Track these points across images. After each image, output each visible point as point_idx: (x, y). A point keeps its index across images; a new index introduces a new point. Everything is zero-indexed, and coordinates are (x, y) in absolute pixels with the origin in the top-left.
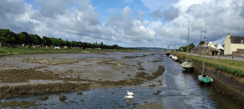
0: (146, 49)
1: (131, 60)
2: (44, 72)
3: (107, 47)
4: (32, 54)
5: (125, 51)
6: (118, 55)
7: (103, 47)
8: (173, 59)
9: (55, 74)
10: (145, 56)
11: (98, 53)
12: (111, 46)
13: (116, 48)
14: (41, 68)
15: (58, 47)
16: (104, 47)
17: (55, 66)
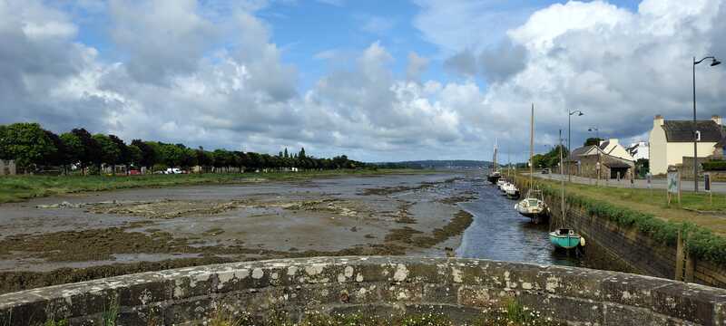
0: (433, 166)
1: (384, 197)
2: (149, 234)
3: (316, 164)
4: (105, 190)
5: (369, 172)
6: (348, 186)
7: (305, 163)
8: (505, 192)
9: (177, 240)
10: (426, 185)
11: (292, 181)
12: (329, 159)
13: (344, 164)
14: (141, 226)
15: (174, 170)
16: (308, 164)
17: (176, 220)
